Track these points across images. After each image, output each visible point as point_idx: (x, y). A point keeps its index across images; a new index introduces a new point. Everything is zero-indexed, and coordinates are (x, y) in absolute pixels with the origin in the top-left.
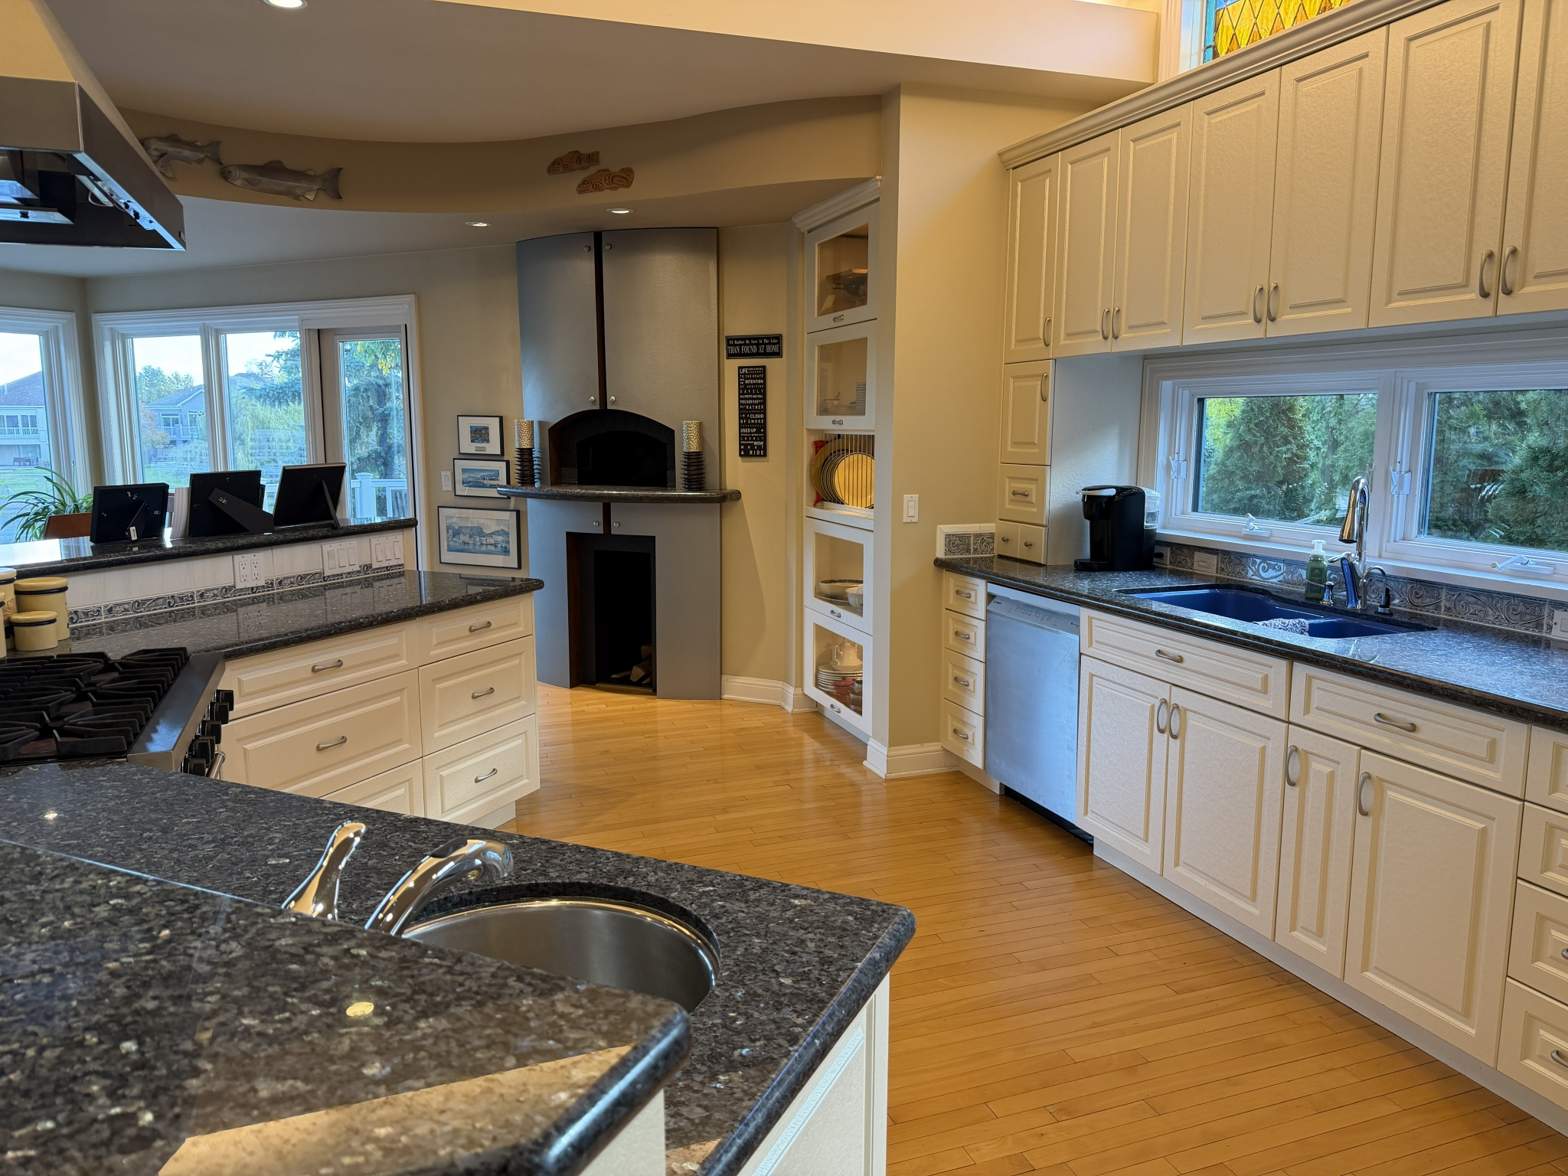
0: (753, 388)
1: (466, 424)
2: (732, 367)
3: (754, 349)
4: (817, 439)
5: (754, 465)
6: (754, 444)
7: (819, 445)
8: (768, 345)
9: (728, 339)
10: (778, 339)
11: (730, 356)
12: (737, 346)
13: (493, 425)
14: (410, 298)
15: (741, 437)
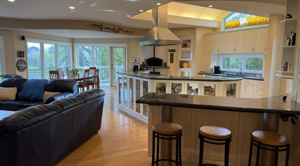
0: (172, 56)
1: (134, 59)
2: (169, 53)
3: (172, 51)
5: (172, 64)
6: (172, 61)
7: (180, 62)
8: (174, 51)
10: (175, 50)
12: (170, 51)
13: (138, 59)
14: (127, 44)
15: (170, 61)
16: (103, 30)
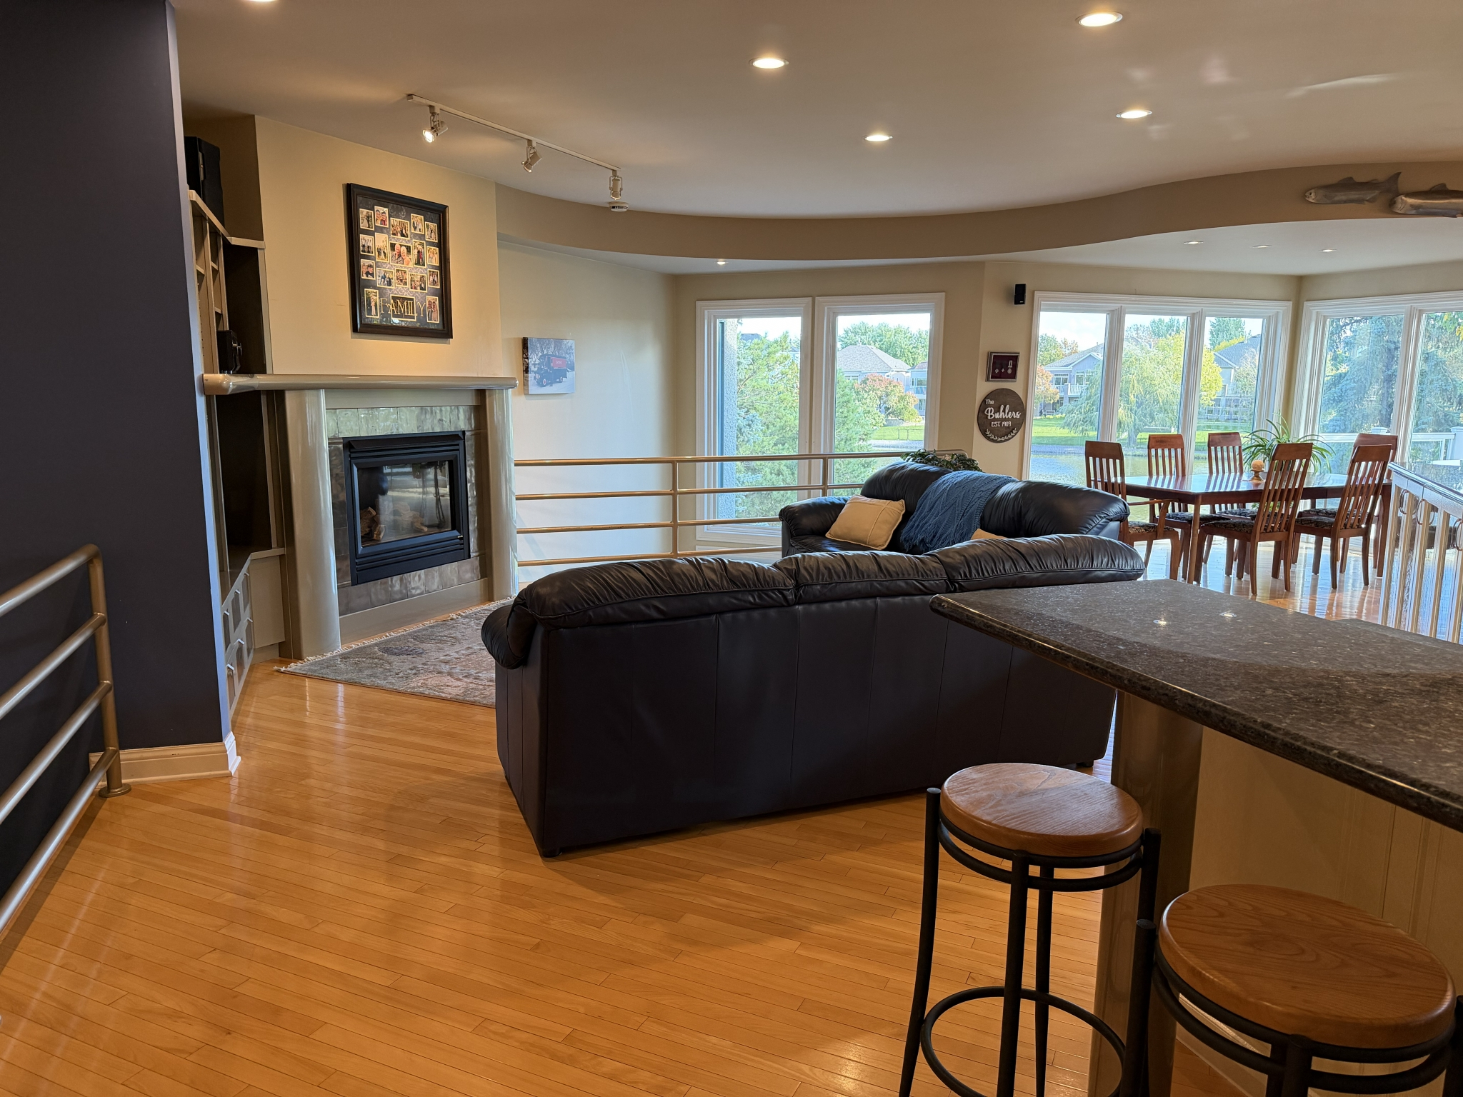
16: (1399, 207)
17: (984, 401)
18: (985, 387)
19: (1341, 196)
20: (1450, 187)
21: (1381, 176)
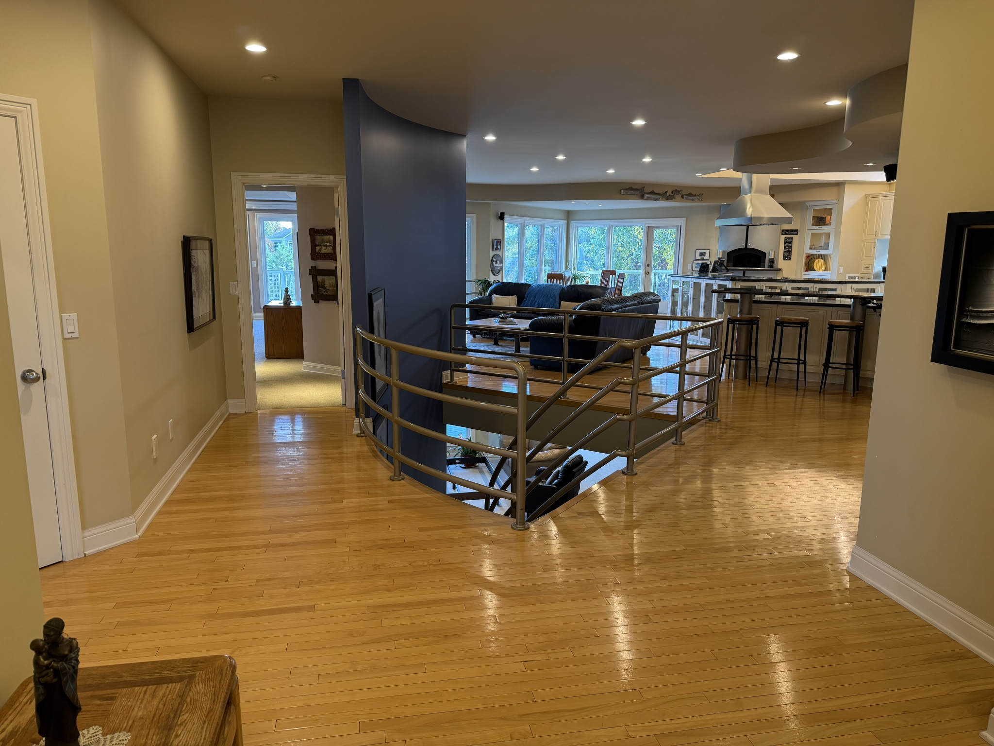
0: (788, 244)
1: (698, 252)
2: (783, 237)
3: (790, 233)
4: (807, 255)
5: (787, 262)
6: (787, 256)
7: (808, 257)
8: (794, 232)
9: (782, 230)
10: (797, 230)
11: (782, 234)
12: (784, 232)
13: (707, 253)
14: (685, 219)
15: (784, 255)
16: (645, 197)
17: (492, 259)
18: (492, 253)
19: (630, 192)
20: (655, 192)
21: (639, 187)
